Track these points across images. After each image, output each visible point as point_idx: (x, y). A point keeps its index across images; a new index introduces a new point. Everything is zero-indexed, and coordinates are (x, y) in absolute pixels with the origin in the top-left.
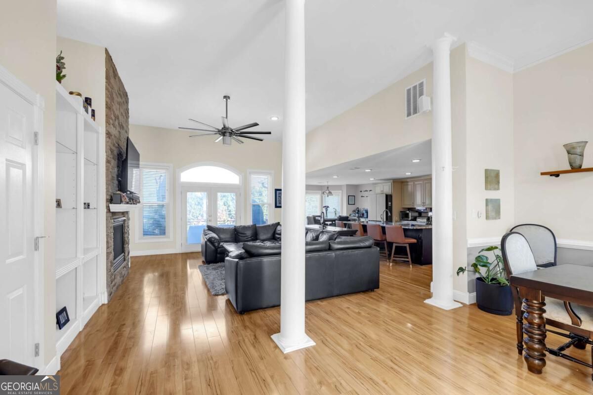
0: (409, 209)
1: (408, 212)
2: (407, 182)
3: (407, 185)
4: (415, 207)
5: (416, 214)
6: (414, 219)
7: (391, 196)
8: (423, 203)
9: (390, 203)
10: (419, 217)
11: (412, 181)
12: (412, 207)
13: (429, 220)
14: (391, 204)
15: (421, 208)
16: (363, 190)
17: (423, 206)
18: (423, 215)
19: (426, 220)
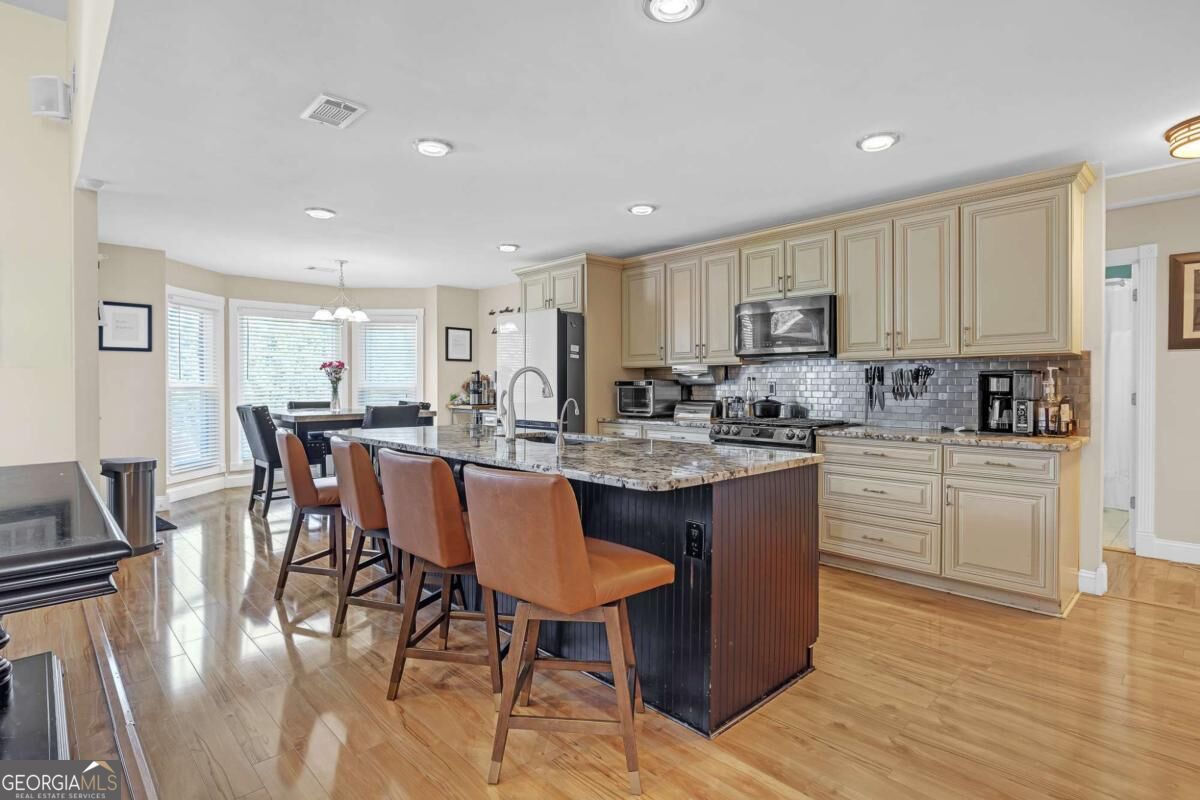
0: (649, 372)
1: (643, 383)
2: (642, 265)
3: (642, 276)
4: (670, 362)
5: (674, 393)
6: (667, 413)
7: (580, 318)
8: (700, 346)
9: (575, 348)
10: (682, 401)
11: (655, 261)
12: (661, 364)
13: (719, 414)
14: (582, 352)
15: (689, 368)
16: (497, 310)
17: (700, 357)
18: (697, 394)
19: (708, 416)
